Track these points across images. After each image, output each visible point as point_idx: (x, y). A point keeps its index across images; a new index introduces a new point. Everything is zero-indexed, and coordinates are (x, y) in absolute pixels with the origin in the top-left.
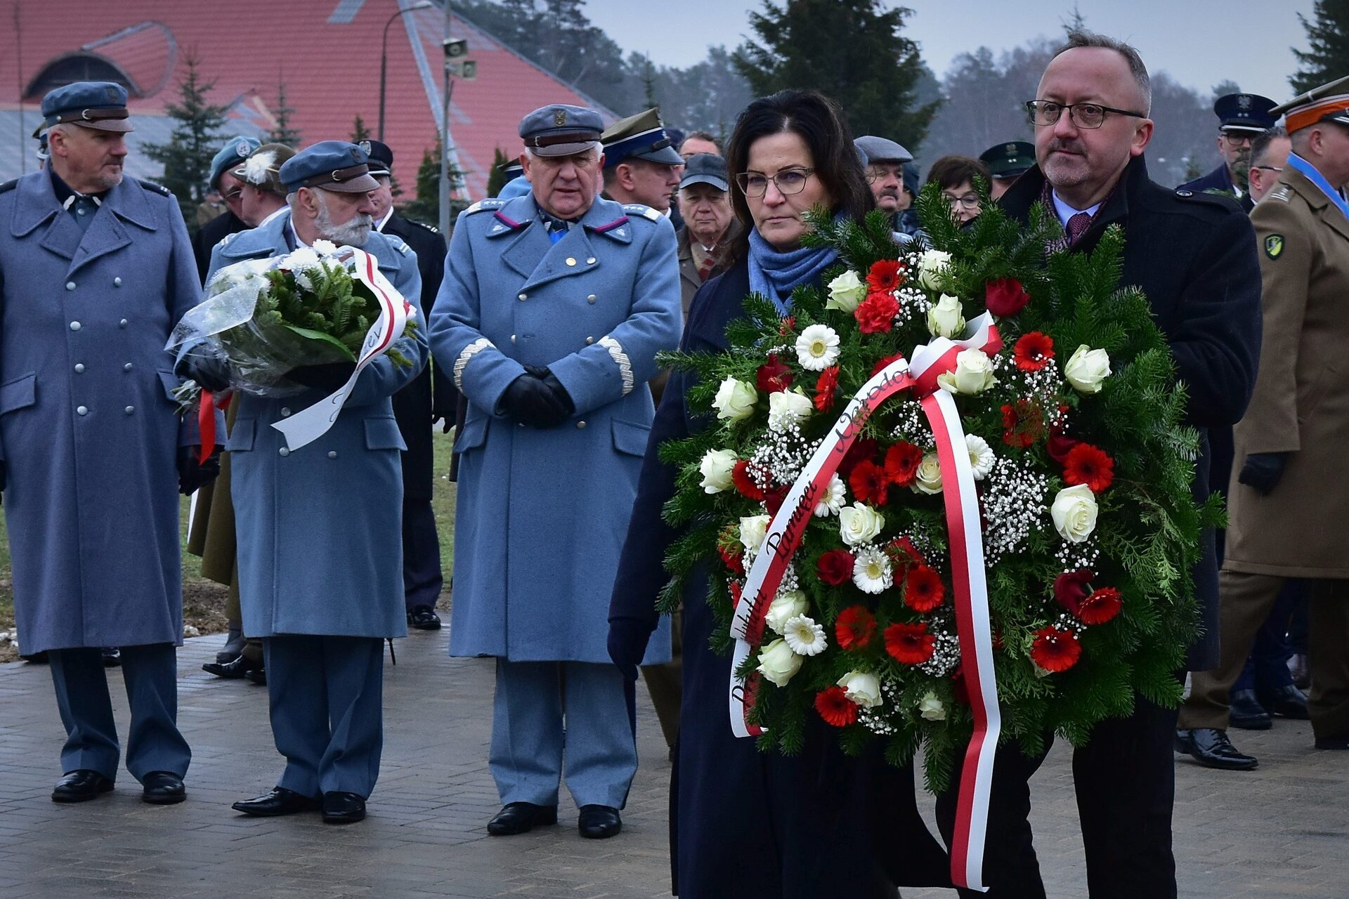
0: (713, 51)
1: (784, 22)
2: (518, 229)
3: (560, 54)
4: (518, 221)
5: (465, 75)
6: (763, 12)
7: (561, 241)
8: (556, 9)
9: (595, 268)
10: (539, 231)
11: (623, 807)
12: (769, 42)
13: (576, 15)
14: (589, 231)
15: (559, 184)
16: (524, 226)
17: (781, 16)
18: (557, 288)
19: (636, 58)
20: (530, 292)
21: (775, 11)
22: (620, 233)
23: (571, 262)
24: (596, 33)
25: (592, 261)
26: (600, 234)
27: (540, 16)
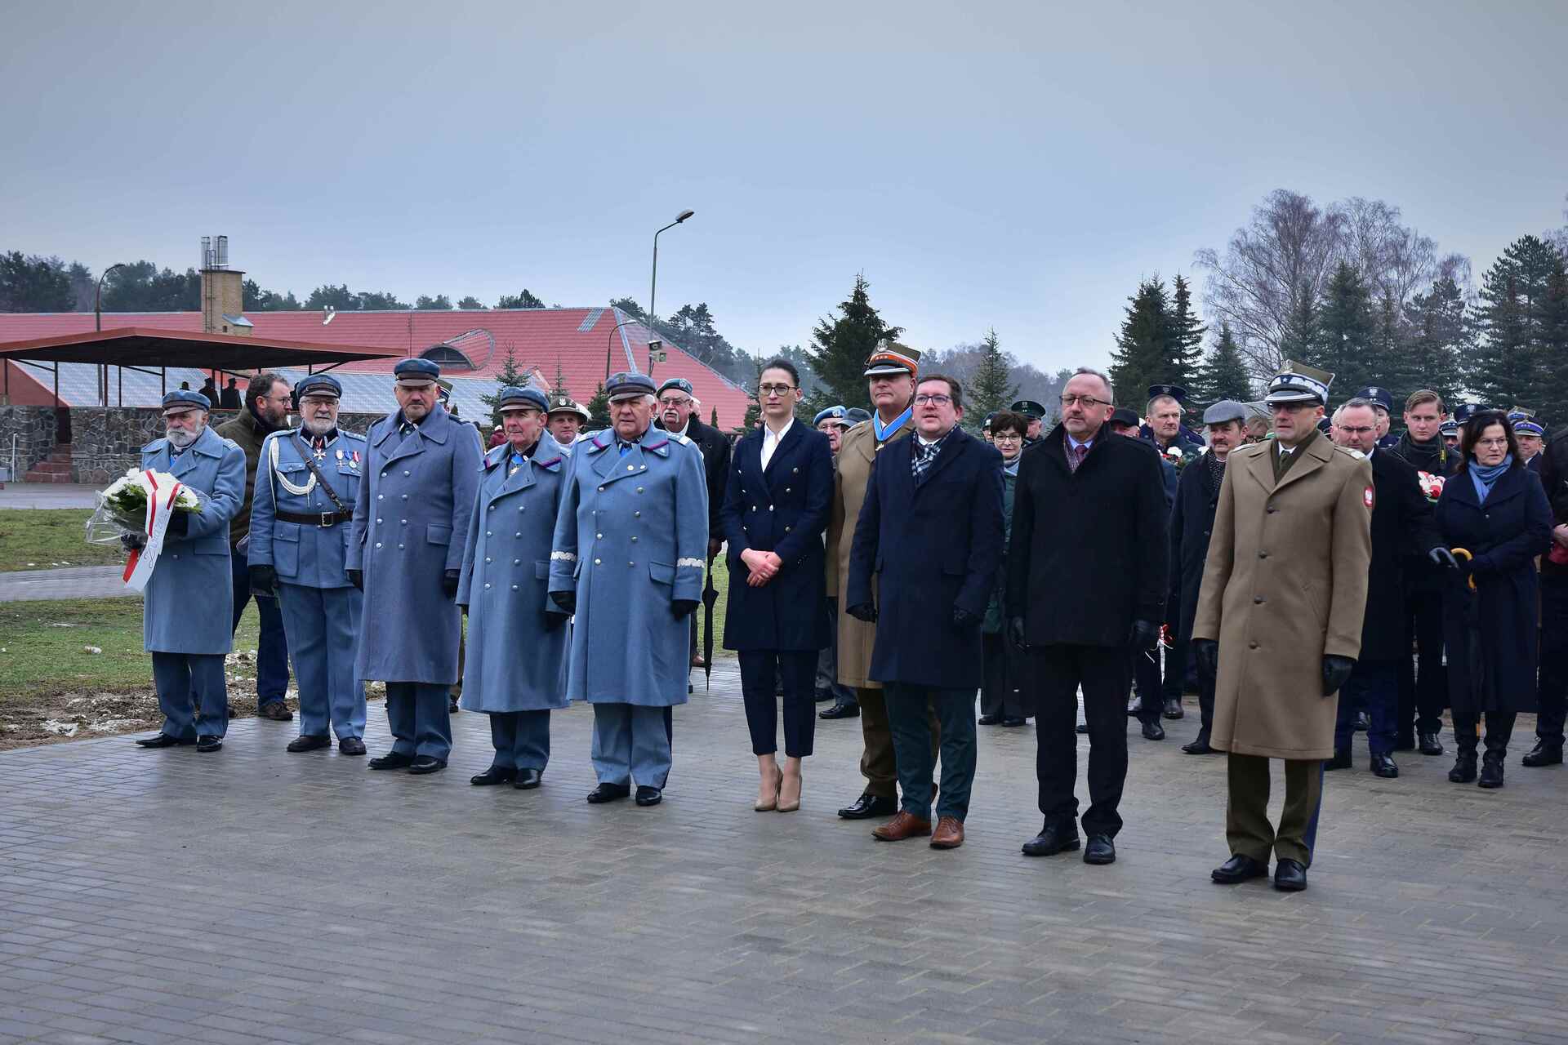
0: (783, 348)
1: (833, 334)
2: (602, 449)
3: (699, 349)
4: (604, 444)
5: (660, 361)
6: (821, 328)
7: (627, 454)
8: (698, 325)
9: (645, 472)
10: (614, 451)
11: (664, 786)
12: (824, 344)
13: (709, 328)
14: (644, 449)
15: (622, 417)
16: (606, 447)
17: (831, 331)
18: (620, 484)
19: (740, 352)
20: (605, 486)
21: (828, 328)
22: (662, 450)
23: (631, 468)
24: (719, 337)
25: (643, 467)
26: (651, 451)
27: (689, 328)
